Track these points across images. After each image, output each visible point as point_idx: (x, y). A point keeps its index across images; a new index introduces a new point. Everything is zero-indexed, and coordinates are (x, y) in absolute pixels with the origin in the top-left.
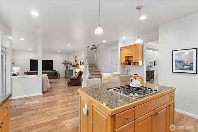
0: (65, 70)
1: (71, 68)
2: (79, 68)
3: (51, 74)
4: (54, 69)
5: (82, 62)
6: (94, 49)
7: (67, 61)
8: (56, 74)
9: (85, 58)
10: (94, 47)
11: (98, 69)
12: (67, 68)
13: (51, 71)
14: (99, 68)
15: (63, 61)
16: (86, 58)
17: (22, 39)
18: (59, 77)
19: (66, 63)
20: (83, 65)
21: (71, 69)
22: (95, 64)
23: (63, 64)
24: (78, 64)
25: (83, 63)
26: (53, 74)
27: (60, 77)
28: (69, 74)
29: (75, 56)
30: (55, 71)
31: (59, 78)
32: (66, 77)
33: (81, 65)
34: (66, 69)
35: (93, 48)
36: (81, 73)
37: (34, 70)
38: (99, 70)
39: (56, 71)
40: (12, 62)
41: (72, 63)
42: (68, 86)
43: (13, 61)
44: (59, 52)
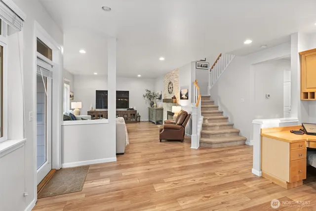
0: (149, 108)
1: (160, 104)
2: (178, 105)
3: (127, 115)
4: (130, 107)
5: (184, 92)
6: (204, 66)
7: (152, 92)
8: (134, 115)
9: (192, 84)
10: (203, 63)
11: (217, 107)
12: (152, 104)
13: (126, 110)
14: (219, 105)
15: (145, 93)
16: (195, 85)
17: (82, 51)
18: (138, 119)
19: (150, 96)
20: (187, 99)
21: (159, 106)
22: (209, 97)
23: (146, 98)
24: (174, 98)
25: (187, 95)
26: (129, 116)
27: (141, 120)
28: (156, 116)
29: (169, 82)
30: (133, 109)
31: (139, 121)
32: (149, 121)
33: (182, 98)
34: (150, 106)
35: (201, 66)
36: (186, 116)
37: (102, 108)
38: (220, 110)
39: (135, 109)
40: (72, 94)
41: (161, 95)
42: (161, 141)
43: (73, 92)
44: (139, 76)
